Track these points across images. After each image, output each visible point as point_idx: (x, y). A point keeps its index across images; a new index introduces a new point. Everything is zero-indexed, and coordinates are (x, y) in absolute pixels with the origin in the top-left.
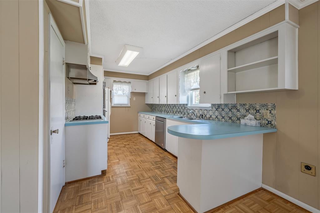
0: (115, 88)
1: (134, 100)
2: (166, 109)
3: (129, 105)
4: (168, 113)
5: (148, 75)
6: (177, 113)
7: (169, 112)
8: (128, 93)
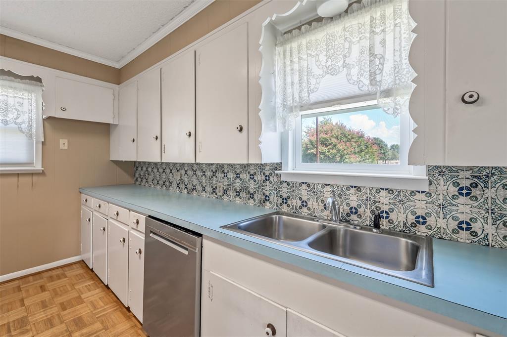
1: (62, 147)
2: (186, 179)
3: (38, 167)
4: (195, 193)
5: (118, 66)
6: (231, 193)
7: (199, 188)
8: (30, 119)
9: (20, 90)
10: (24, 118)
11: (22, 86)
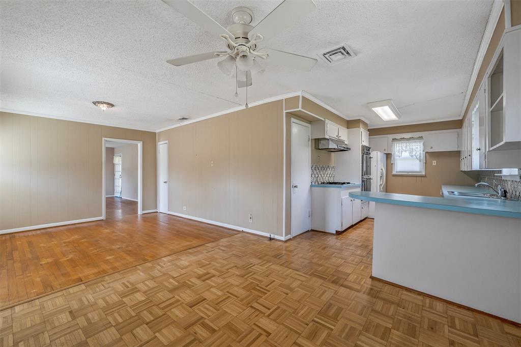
0: (398, 148)
1: (434, 164)
3: (424, 173)
5: (460, 119)
8: (420, 154)
9: (417, 142)
10: (418, 153)
11: (418, 140)
